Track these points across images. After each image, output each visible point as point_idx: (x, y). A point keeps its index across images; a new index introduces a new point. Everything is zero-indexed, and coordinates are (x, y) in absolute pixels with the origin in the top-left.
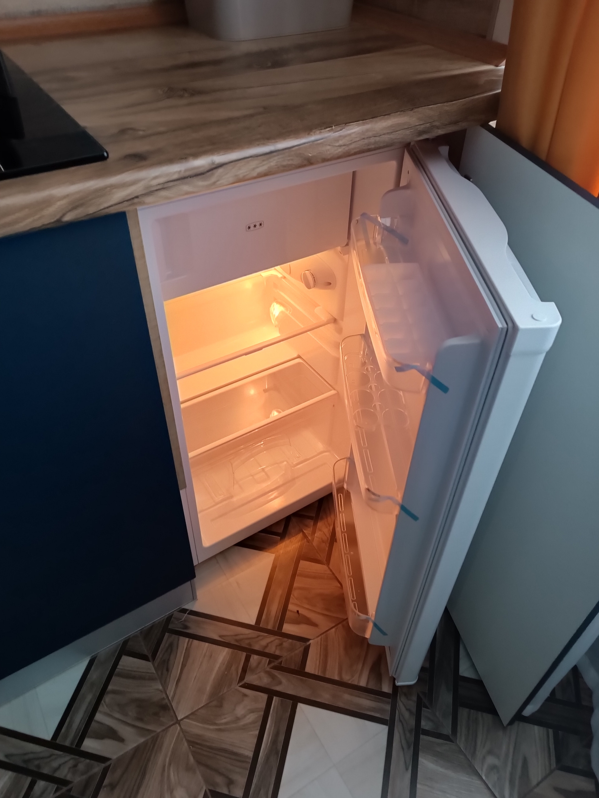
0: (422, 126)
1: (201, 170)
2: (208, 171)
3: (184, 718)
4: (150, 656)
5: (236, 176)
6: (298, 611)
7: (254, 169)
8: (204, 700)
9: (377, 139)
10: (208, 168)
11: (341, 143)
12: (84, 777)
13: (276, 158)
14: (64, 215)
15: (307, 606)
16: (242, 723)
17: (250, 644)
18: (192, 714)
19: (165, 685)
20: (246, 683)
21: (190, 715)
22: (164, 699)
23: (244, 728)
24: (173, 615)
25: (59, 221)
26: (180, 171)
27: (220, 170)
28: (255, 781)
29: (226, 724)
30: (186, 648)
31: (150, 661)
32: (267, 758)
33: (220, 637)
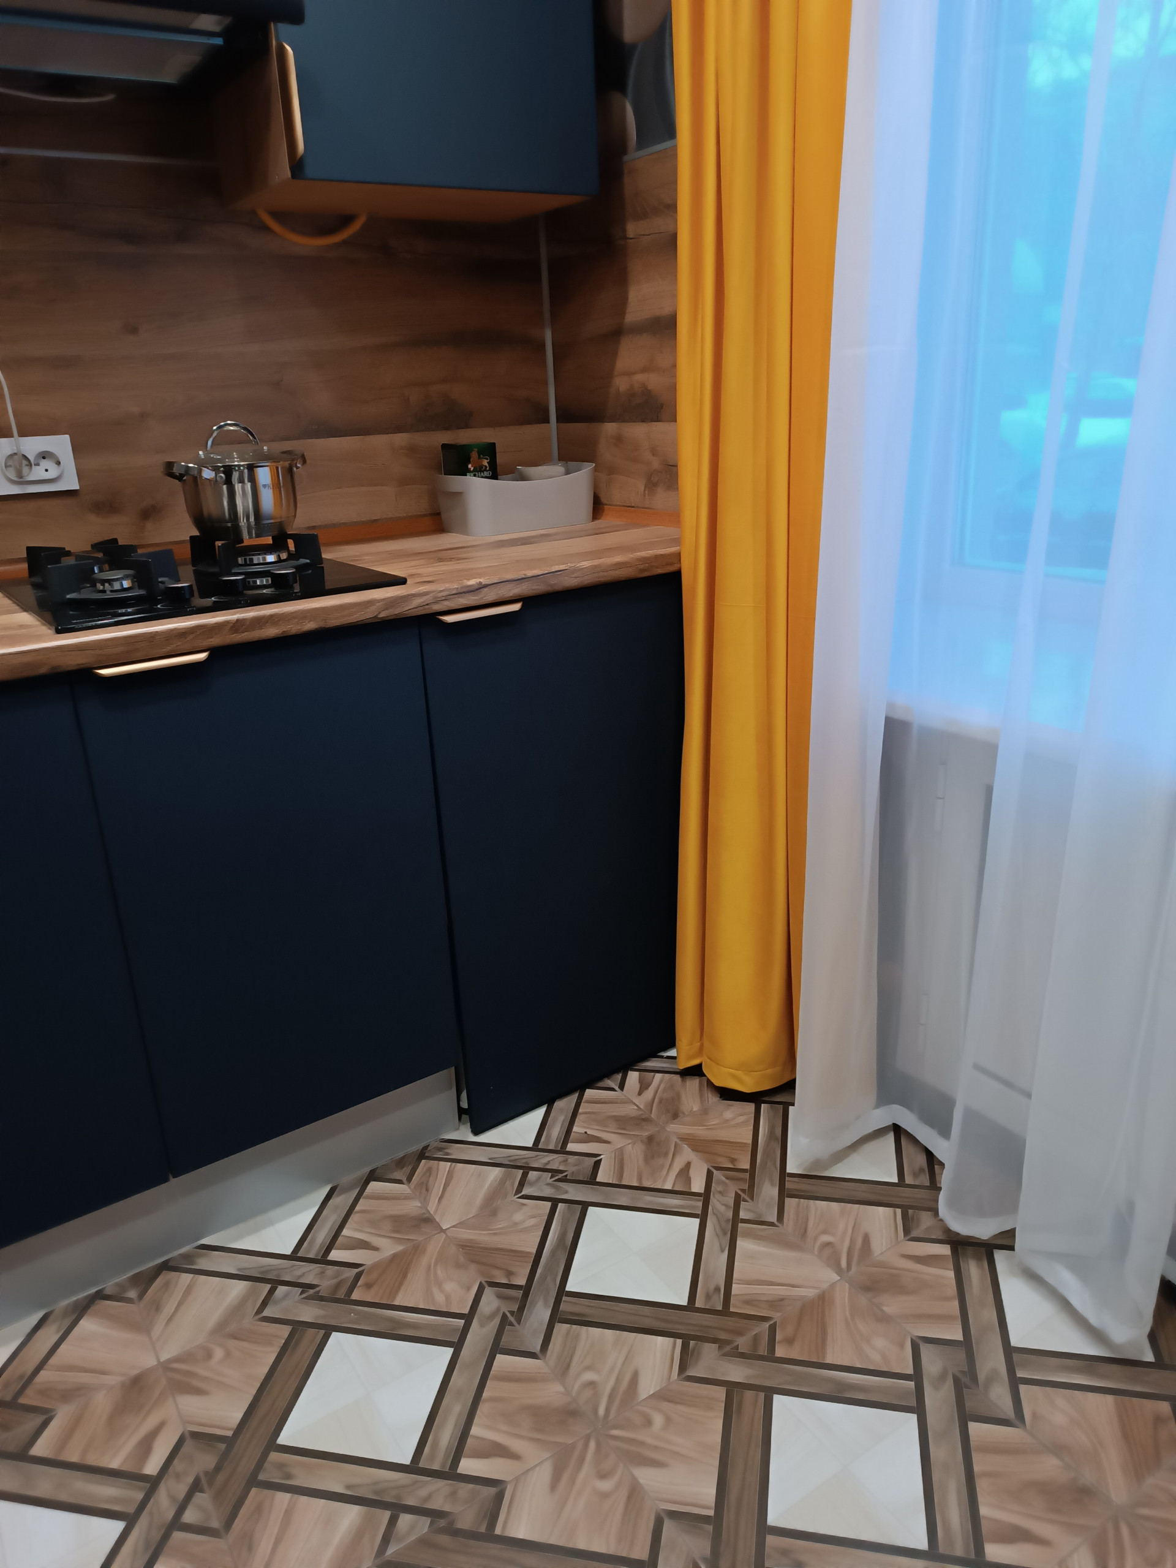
0: (642, 566)
1: (472, 589)
2: (477, 590)
3: (451, 1227)
4: (405, 1180)
5: (497, 594)
6: (586, 1133)
7: (510, 590)
8: (473, 1212)
9: (605, 574)
10: (477, 587)
11: (575, 575)
12: (334, 1282)
13: (526, 583)
14: (380, 613)
15: (597, 1128)
16: (522, 1226)
17: (527, 1163)
18: (460, 1223)
19: (425, 1201)
20: (523, 1195)
21: (457, 1224)
22: (424, 1213)
23: (526, 1230)
24: (429, 1145)
25: (376, 617)
26: (457, 588)
27: (486, 589)
28: (539, 1271)
29: (501, 1228)
30: (449, 1171)
31: (404, 1184)
32: (553, 1253)
33: (490, 1159)
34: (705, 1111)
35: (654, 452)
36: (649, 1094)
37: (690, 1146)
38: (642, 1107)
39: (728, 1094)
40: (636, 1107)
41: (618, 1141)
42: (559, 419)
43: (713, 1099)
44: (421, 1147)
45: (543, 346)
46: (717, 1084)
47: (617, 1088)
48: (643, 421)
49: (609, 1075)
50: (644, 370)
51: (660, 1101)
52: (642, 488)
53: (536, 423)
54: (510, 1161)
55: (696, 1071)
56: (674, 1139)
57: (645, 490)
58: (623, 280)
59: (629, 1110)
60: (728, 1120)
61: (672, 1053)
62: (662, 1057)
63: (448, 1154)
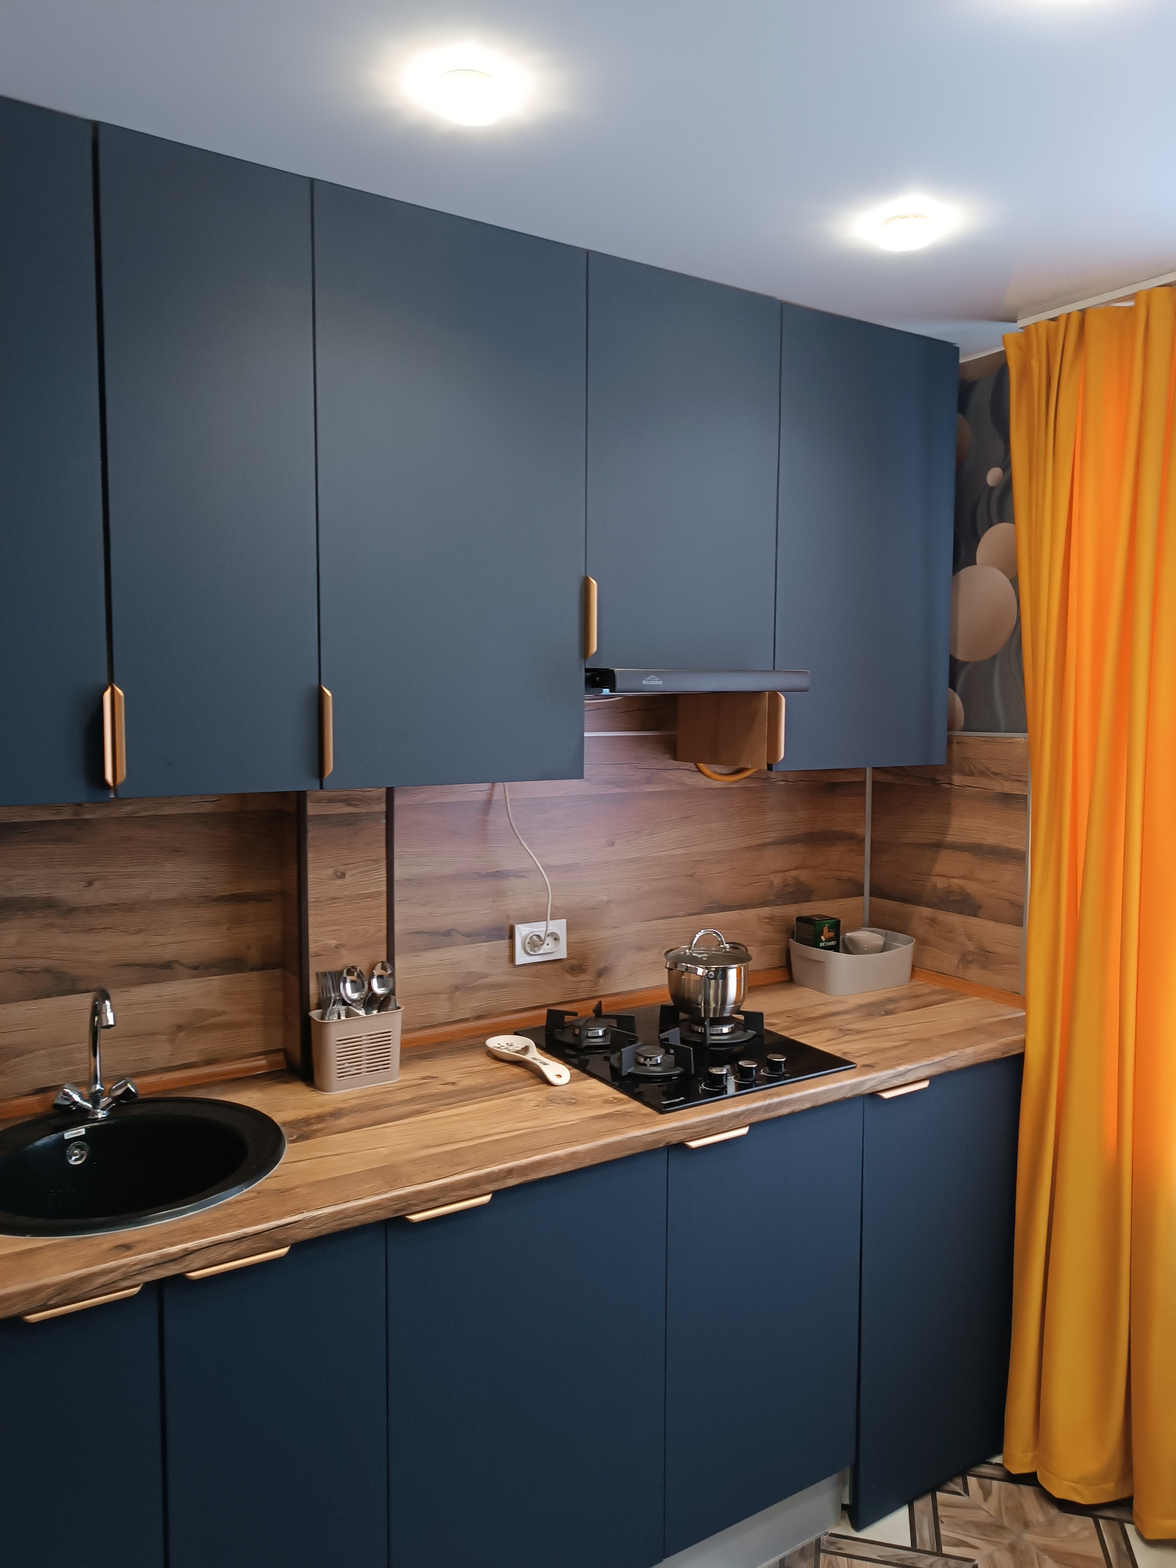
1: (902, 1073)
2: (905, 1073)
5: (916, 1075)
6: (953, 1536)
7: (924, 1072)
10: (905, 1071)
15: (961, 1532)
24: (820, 1539)
26: (893, 1073)
33: (879, 1556)
34: (1051, 1523)
35: (970, 938)
36: (993, 1499)
37: (1051, 1557)
38: (992, 1513)
39: (1067, 1507)
40: (987, 1514)
41: (986, 1548)
42: (872, 894)
43: (1054, 1512)
44: (814, 1540)
45: (863, 840)
46: (1057, 1494)
47: (963, 1493)
48: (960, 913)
49: (951, 1479)
50: (962, 877)
51: (1007, 1509)
52: (956, 962)
53: (855, 896)
54: (898, 1560)
55: (1029, 1479)
56: (1034, 1551)
57: (959, 964)
58: (947, 810)
59: (980, 1516)
60: (1074, 1533)
61: (998, 1460)
62: (991, 1464)
63: (840, 1549)
